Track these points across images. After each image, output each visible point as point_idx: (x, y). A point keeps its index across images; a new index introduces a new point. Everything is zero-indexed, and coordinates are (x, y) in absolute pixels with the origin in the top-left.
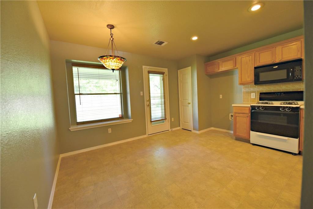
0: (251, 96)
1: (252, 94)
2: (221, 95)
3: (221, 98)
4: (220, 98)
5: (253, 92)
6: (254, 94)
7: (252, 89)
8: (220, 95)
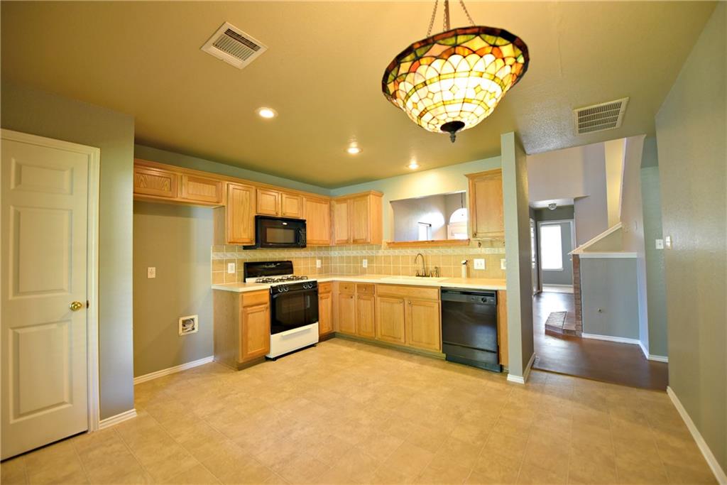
0: (227, 269)
1: (230, 265)
2: (154, 269)
3: (154, 276)
4: (149, 276)
5: (231, 261)
6: (234, 264)
7: (229, 255)
8: (150, 269)
